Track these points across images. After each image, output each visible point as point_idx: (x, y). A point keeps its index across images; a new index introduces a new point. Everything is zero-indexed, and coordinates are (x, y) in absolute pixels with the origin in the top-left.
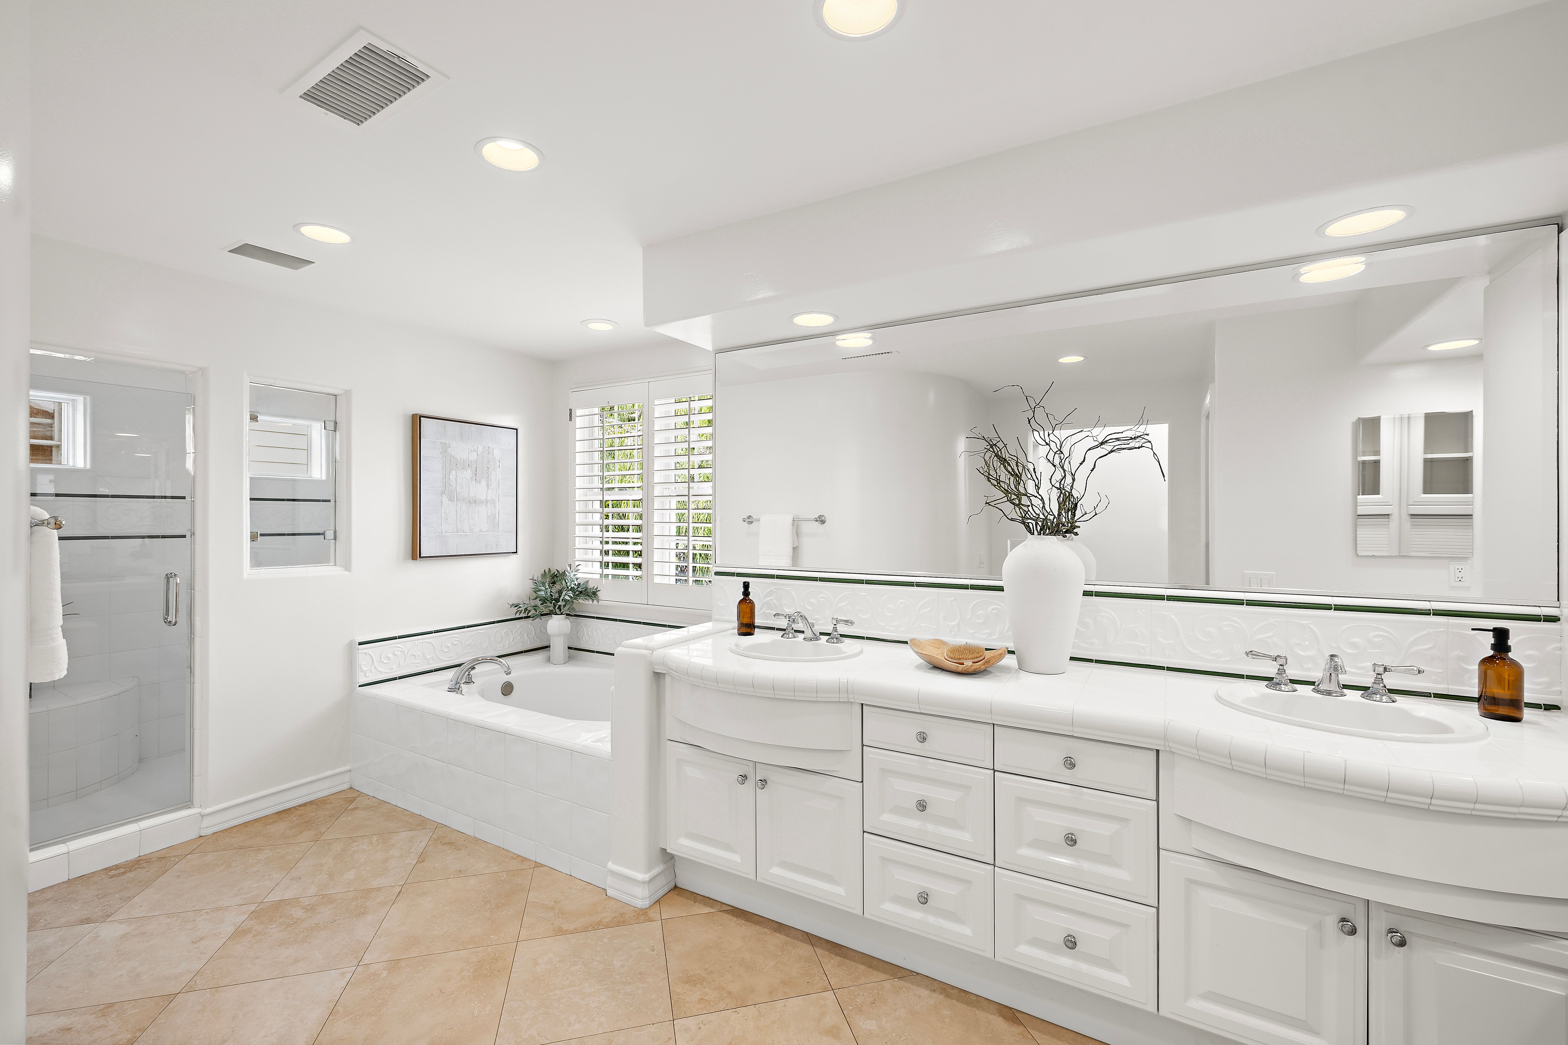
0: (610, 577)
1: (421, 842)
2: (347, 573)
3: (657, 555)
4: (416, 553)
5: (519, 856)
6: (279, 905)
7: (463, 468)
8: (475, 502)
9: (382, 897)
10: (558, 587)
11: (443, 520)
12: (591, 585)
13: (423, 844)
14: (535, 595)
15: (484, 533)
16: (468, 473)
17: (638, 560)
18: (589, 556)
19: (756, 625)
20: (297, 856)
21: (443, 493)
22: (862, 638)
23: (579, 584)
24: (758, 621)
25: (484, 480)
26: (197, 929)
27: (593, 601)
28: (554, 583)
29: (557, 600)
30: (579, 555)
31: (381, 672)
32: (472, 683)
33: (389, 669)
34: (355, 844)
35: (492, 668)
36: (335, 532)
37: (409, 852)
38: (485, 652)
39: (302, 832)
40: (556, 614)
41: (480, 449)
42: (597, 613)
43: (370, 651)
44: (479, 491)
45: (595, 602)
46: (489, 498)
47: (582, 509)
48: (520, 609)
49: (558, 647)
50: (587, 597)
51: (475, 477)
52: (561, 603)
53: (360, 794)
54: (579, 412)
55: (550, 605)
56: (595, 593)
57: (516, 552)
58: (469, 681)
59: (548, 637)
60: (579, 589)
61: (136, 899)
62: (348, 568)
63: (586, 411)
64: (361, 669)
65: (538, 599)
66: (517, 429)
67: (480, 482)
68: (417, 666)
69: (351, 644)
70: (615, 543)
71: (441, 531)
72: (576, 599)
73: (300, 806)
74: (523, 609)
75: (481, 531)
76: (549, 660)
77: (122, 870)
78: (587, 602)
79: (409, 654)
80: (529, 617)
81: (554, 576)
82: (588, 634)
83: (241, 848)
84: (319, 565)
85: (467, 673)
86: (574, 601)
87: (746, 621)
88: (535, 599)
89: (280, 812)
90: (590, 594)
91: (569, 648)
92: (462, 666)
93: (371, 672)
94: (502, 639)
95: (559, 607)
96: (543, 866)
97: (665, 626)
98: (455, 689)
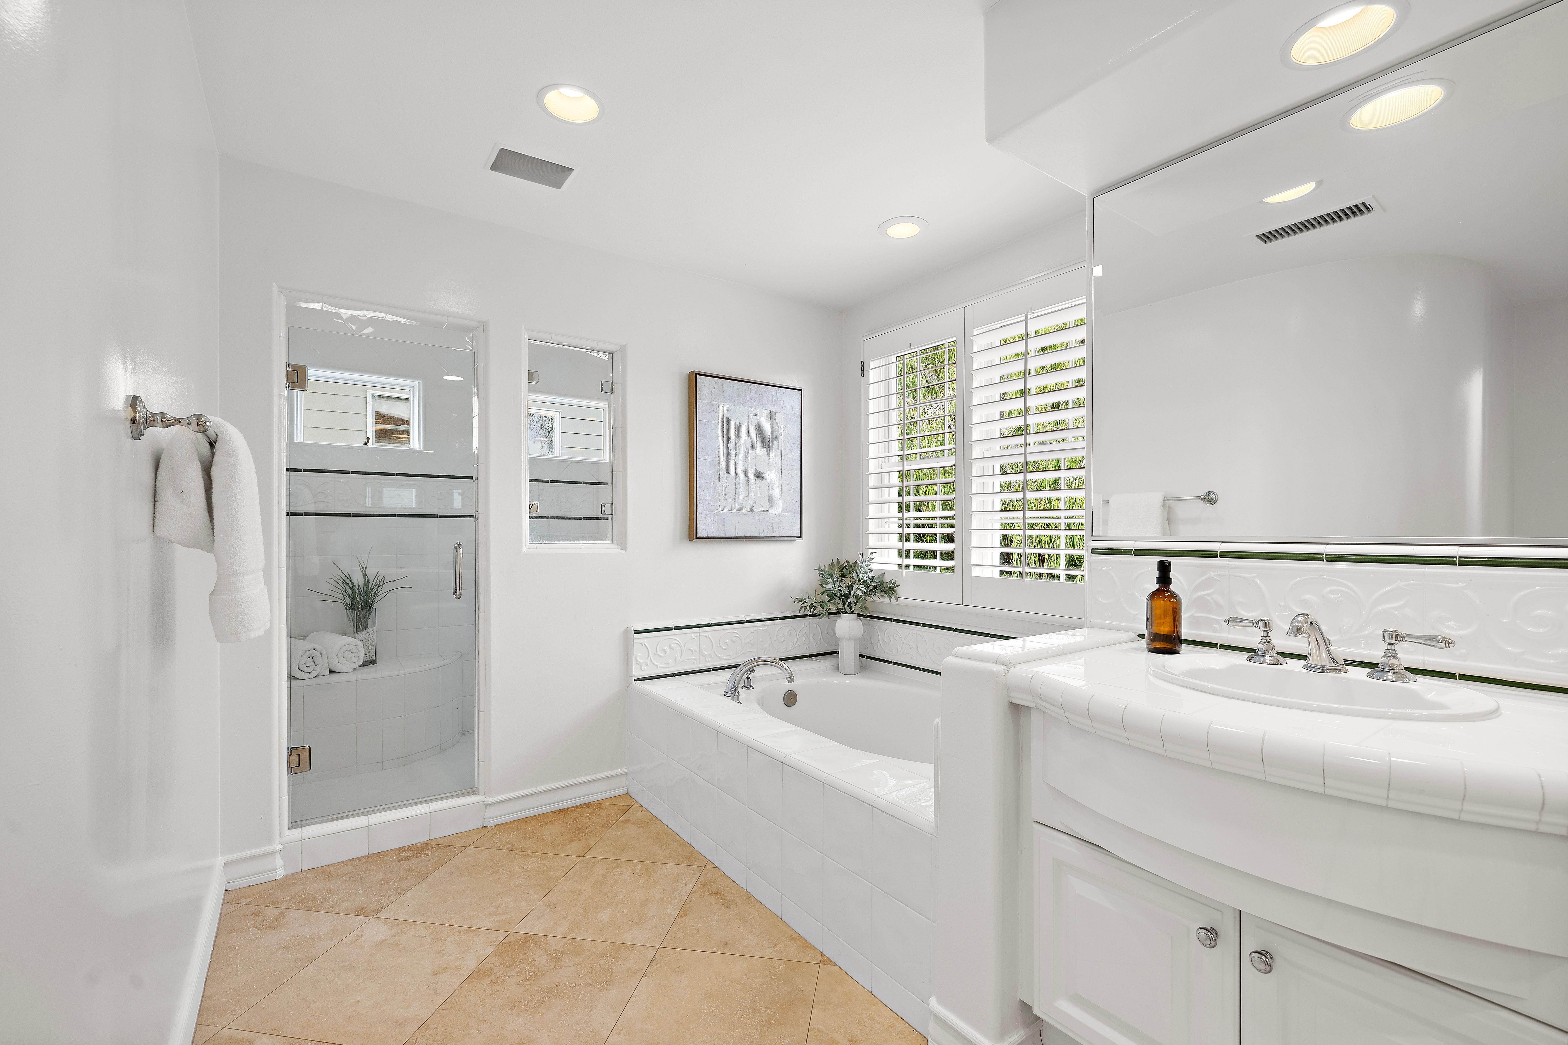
0: (911, 567)
1: (686, 884)
2: (623, 551)
3: (976, 539)
4: (692, 533)
5: (800, 937)
6: (529, 940)
7: (743, 436)
8: (755, 475)
9: (633, 961)
10: (847, 581)
11: (721, 495)
12: (887, 579)
13: (688, 888)
14: (821, 590)
15: (765, 512)
16: (748, 442)
17: (949, 547)
18: (885, 544)
19: (1183, 638)
20: (560, 873)
21: (721, 463)
22: (1451, 676)
23: (873, 577)
24: (1186, 632)
25: (765, 449)
26: (444, 954)
27: (890, 599)
28: (843, 576)
29: (847, 596)
30: (873, 541)
31: (657, 666)
32: (751, 688)
33: (665, 664)
34: (618, 870)
35: (770, 673)
36: (612, 506)
37: (672, 897)
38: (766, 652)
39: (572, 841)
40: (846, 613)
41: (761, 414)
42: (895, 615)
43: (645, 642)
44: (759, 462)
45: (893, 600)
46: (771, 472)
47: (877, 484)
48: (805, 605)
49: (849, 654)
50: (883, 594)
51: (756, 446)
52: (852, 599)
53: (635, 803)
54: (872, 364)
55: (839, 601)
56: (892, 589)
57: (800, 537)
58: (748, 686)
59: (837, 641)
60: (874, 584)
61: (408, 894)
62: (623, 546)
63: (882, 362)
64: (637, 661)
65: (825, 595)
66: (801, 390)
67: (760, 452)
68: (694, 663)
69: (626, 631)
70: (918, 526)
71: (718, 508)
72: (869, 595)
73: (577, 807)
74: (808, 604)
75: (761, 510)
76: (837, 668)
77: (411, 853)
78: (882, 600)
79: (685, 648)
80: (814, 615)
81: (843, 568)
82: (883, 640)
83: (514, 849)
84: (596, 542)
85: (745, 675)
86: (868, 598)
87: (1165, 629)
88: (822, 594)
89: (558, 811)
90: (887, 589)
91: (861, 656)
92: (740, 667)
93: (647, 665)
94: (785, 639)
95: (850, 605)
96: (831, 963)
97: (986, 635)
98: (732, 693)
